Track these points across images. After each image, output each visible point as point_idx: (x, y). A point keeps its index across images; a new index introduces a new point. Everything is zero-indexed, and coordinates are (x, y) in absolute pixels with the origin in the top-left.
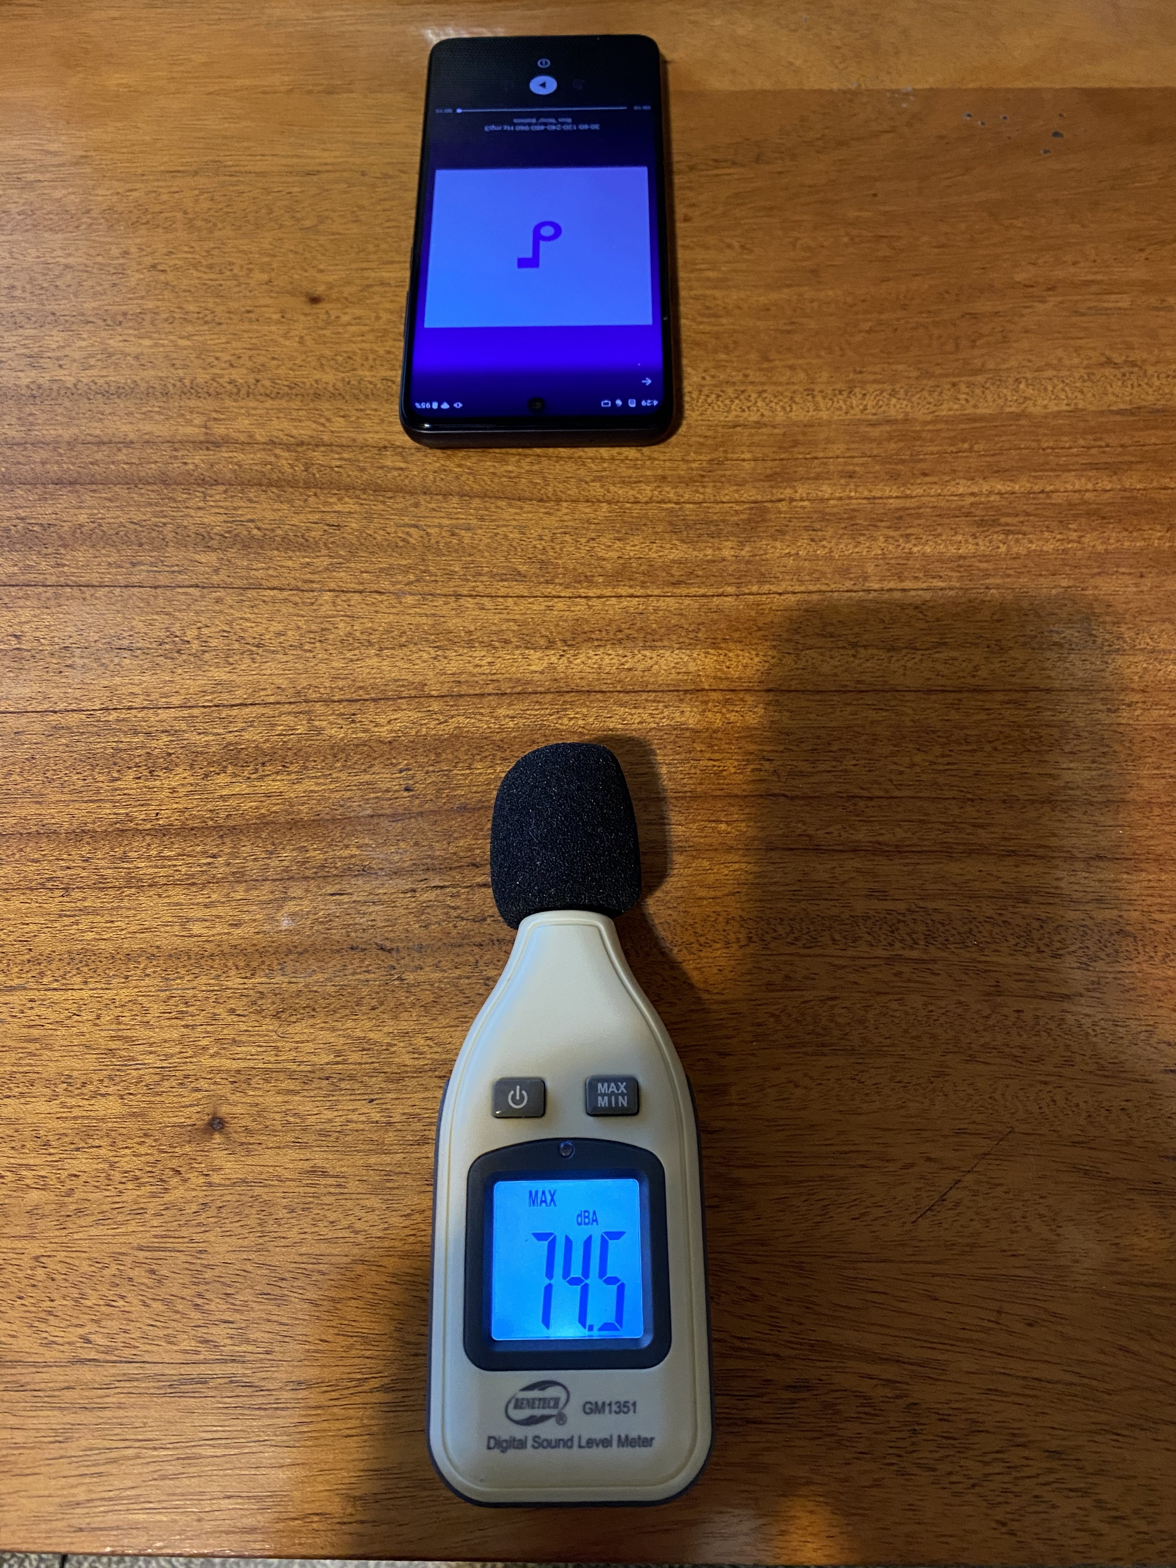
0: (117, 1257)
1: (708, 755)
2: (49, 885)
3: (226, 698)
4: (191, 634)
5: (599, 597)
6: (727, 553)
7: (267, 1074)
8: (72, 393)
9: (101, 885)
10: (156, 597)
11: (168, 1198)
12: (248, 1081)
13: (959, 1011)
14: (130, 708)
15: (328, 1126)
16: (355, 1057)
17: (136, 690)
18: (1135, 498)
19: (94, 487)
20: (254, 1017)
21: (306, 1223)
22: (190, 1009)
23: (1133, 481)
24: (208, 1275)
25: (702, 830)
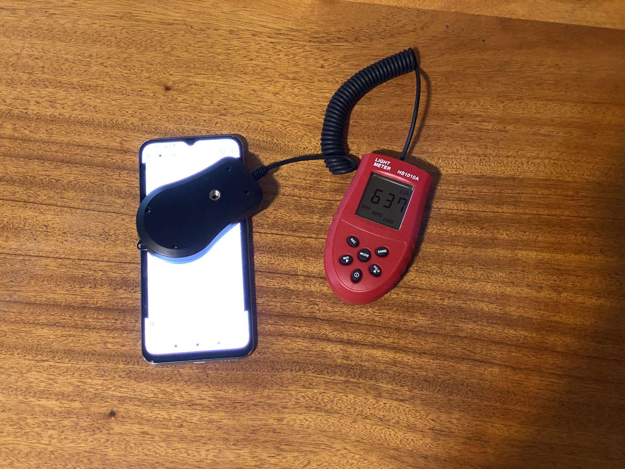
0: (78, 454)
1: (296, 301)
2: (58, 324)
3: (123, 259)
4: (112, 232)
5: (264, 233)
6: (315, 221)
7: (131, 399)
8: (68, 121)
9: (76, 327)
10: (99, 215)
11: (95, 436)
12: (124, 400)
13: (365, 401)
14: (88, 260)
15: (150, 418)
16: (161, 396)
17: (91, 253)
18: (472, 215)
19: (76, 165)
20: (127, 379)
21: (140, 449)
22: (106, 374)
23: (472, 207)
24: (107, 462)
25: (289, 329)
